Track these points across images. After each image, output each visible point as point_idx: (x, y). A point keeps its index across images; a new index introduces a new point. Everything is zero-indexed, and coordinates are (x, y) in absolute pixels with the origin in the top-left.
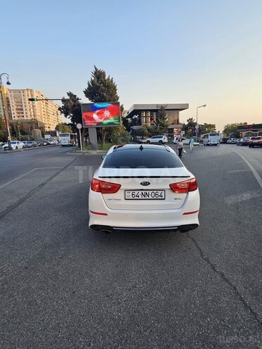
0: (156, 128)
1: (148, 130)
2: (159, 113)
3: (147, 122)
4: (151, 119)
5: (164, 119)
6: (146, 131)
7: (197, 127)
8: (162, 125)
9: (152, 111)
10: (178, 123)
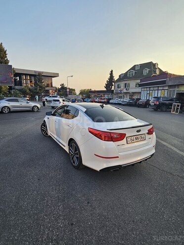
0: (36, 89)
1: (30, 90)
2: (38, 77)
3: (27, 84)
4: (31, 82)
5: (41, 83)
6: (28, 91)
7: (68, 90)
8: (40, 87)
9: (31, 75)
10: (52, 86)
